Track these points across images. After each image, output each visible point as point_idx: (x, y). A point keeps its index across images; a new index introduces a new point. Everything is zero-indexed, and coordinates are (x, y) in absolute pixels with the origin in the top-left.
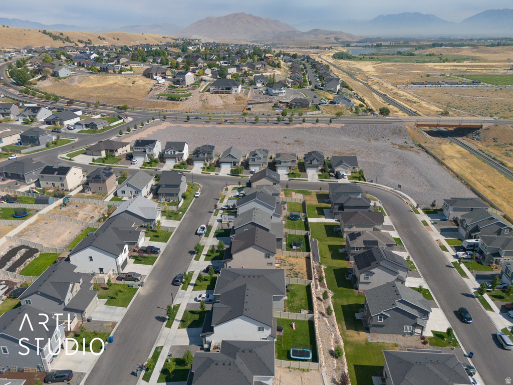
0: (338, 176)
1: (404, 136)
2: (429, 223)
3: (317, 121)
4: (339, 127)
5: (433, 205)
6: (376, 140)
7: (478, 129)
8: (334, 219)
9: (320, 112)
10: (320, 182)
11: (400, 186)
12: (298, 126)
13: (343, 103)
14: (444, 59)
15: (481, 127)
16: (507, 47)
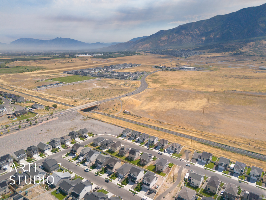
0: (86, 137)
1: (80, 115)
2: (124, 139)
3: (48, 119)
4: (57, 119)
5: (120, 134)
6: (74, 119)
7: (96, 106)
8: (106, 149)
9: (38, 114)
10: (83, 141)
11: (106, 133)
12: (40, 124)
13: (39, 107)
14: (29, 69)
15: (97, 105)
16: (50, 61)
